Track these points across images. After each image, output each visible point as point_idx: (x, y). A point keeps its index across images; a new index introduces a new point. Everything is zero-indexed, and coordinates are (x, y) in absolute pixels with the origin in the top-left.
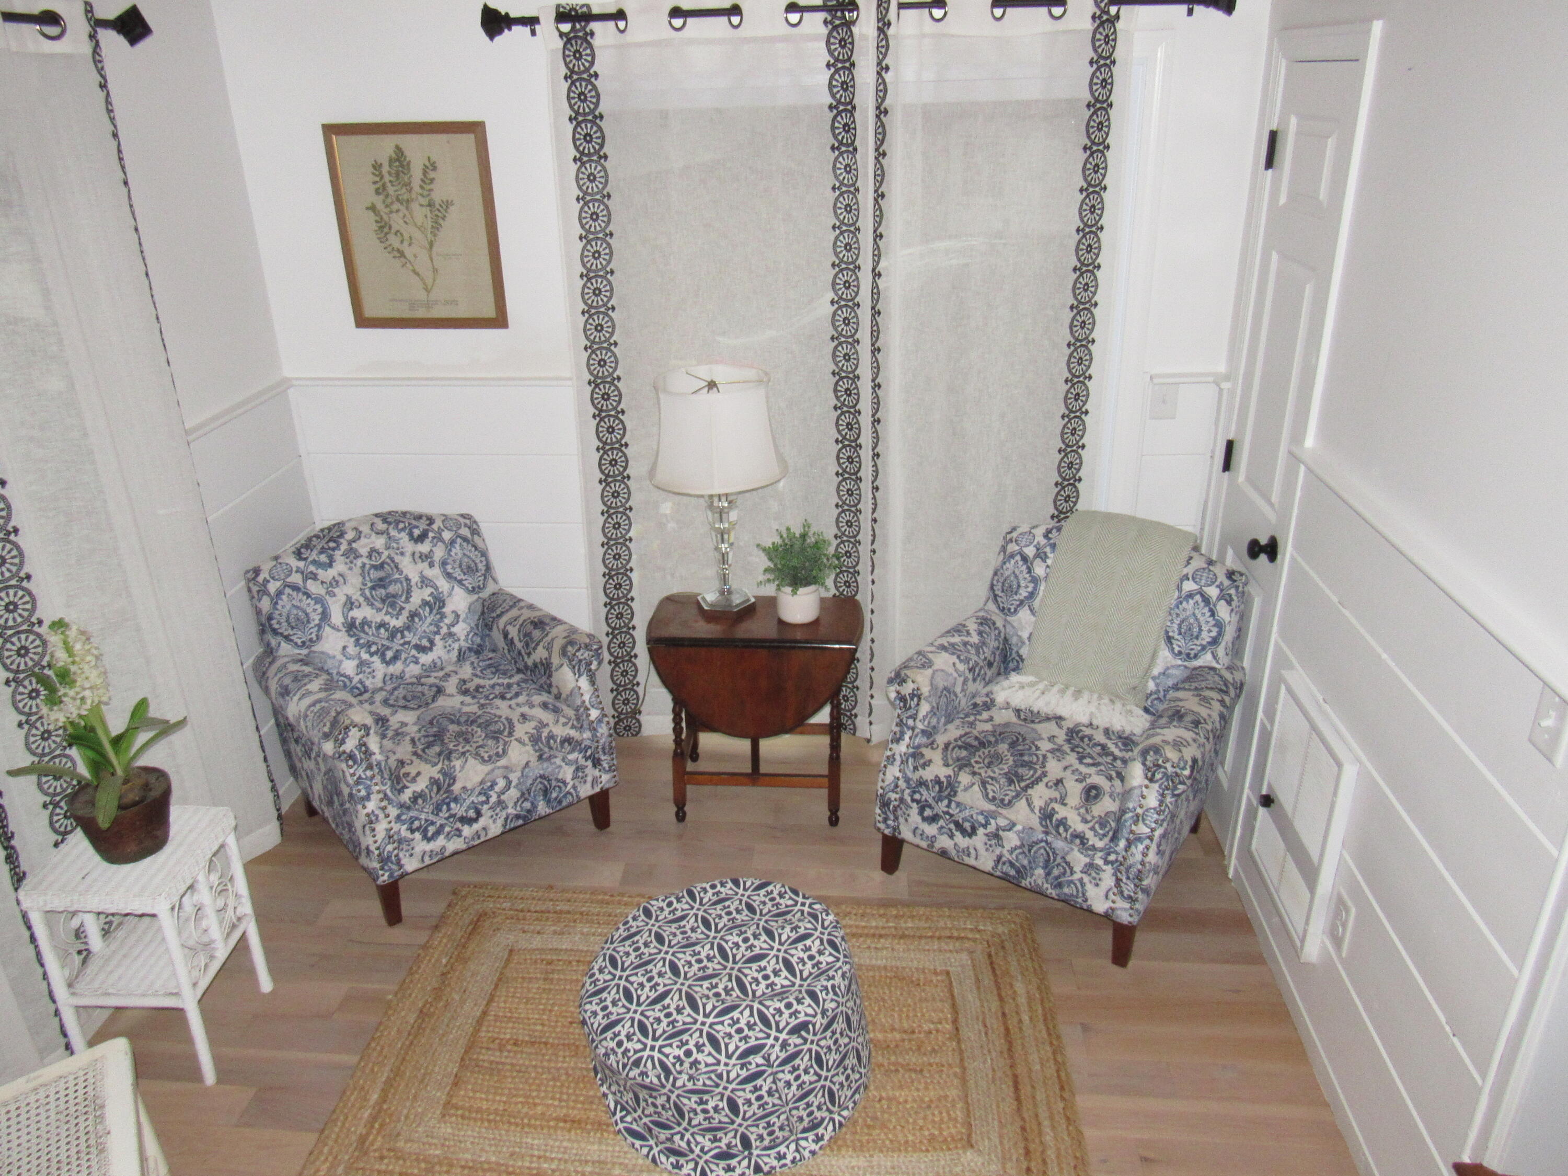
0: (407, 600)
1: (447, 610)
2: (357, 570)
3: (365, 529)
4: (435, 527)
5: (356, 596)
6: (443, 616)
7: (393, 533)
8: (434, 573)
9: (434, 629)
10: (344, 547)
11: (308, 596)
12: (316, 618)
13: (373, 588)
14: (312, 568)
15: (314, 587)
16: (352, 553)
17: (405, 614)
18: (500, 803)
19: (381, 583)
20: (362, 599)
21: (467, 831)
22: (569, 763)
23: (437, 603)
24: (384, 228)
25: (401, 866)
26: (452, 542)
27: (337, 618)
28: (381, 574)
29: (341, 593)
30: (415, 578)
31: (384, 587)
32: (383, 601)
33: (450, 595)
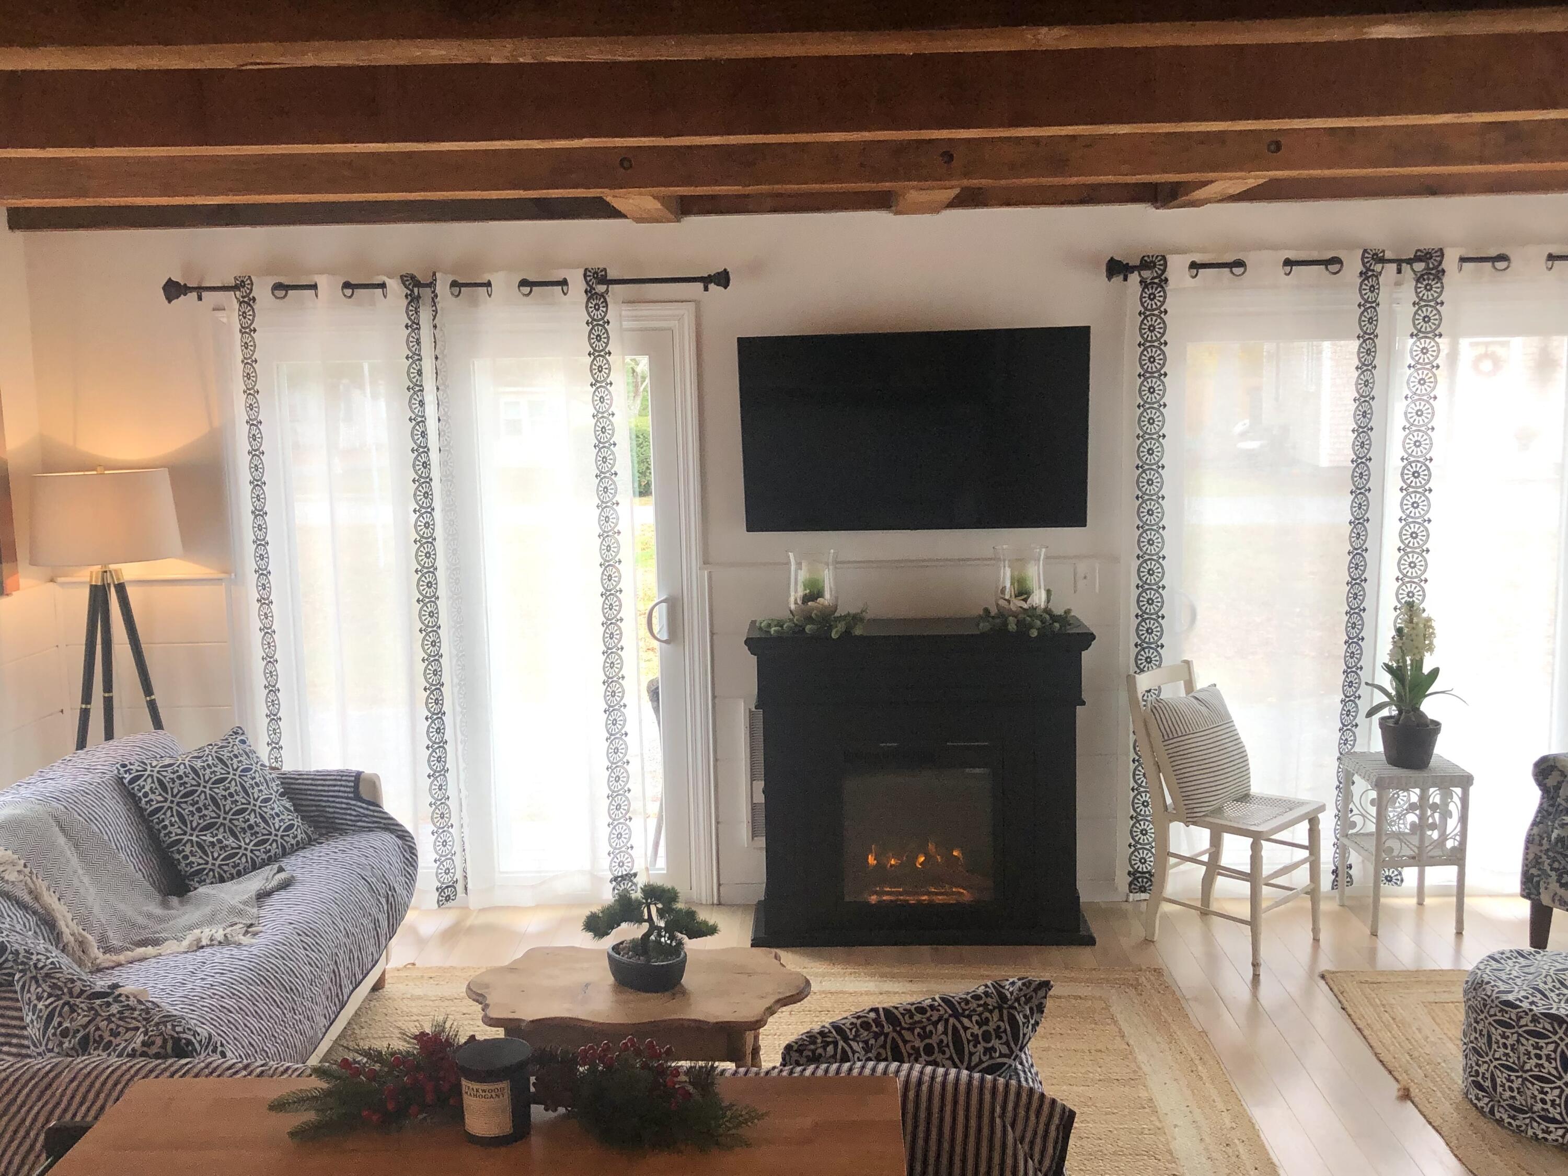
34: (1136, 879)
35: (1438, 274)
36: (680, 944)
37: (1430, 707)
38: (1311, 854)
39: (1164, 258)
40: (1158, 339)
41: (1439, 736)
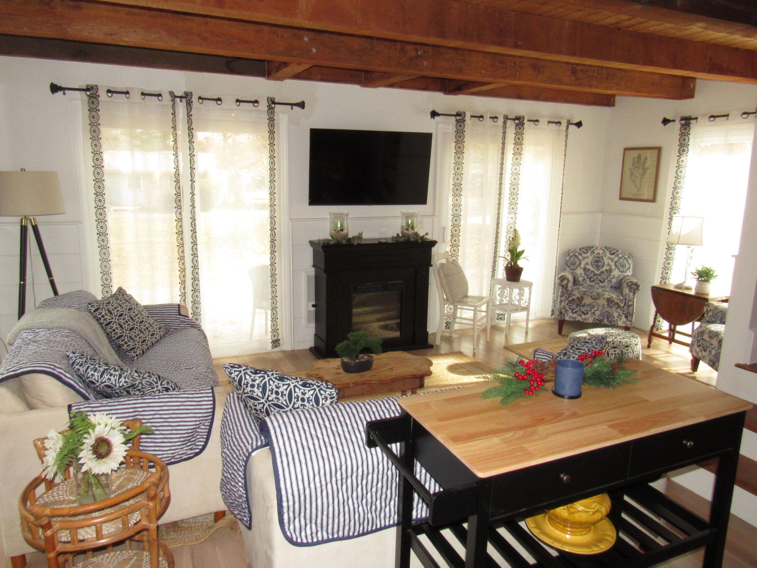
0: (602, 268)
1: (612, 274)
2: (592, 256)
3: (599, 248)
4: (618, 253)
5: (589, 262)
6: (610, 275)
7: (606, 251)
8: (612, 264)
9: (606, 277)
10: (592, 250)
11: (578, 258)
12: (577, 264)
13: (594, 262)
14: (582, 253)
15: (580, 257)
16: (593, 252)
17: (600, 271)
18: (594, 313)
19: (597, 261)
20: (590, 264)
21: (583, 316)
22: (617, 312)
23: (610, 271)
24: (632, 174)
25: (564, 317)
26: (621, 258)
27: (582, 266)
28: (598, 259)
29: (586, 260)
30: (606, 263)
31: (597, 263)
32: (596, 266)
33: (614, 270)
34: (447, 325)
35: (523, 124)
36: (372, 357)
37: (521, 263)
38: (487, 314)
39: (465, 113)
40: (462, 141)
41: (523, 272)
